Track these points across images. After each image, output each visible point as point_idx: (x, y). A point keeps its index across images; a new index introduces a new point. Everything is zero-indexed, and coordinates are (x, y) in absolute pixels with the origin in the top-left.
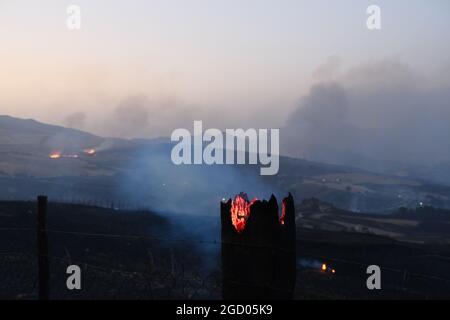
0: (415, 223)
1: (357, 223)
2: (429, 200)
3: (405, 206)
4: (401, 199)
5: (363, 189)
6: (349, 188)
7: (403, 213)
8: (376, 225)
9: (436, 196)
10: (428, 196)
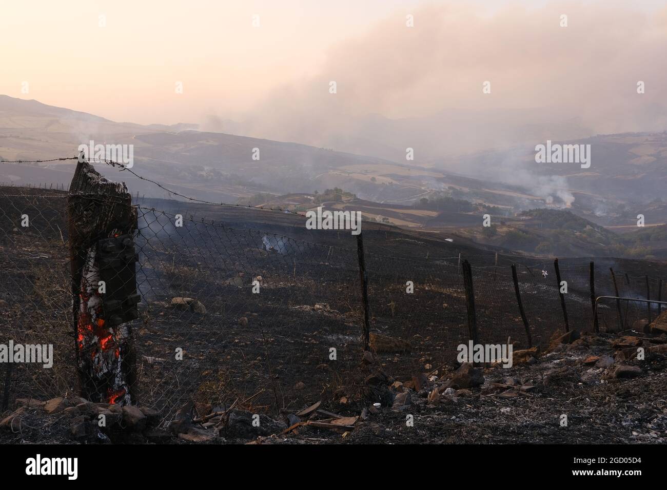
0: (434, 214)
1: (378, 214)
2: (451, 191)
3: (427, 197)
4: (424, 191)
5: (387, 180)
6: (373, 179)
7: (424, 204)
8: (396, 216)
9: (457, 188)
10: (450, 188)
